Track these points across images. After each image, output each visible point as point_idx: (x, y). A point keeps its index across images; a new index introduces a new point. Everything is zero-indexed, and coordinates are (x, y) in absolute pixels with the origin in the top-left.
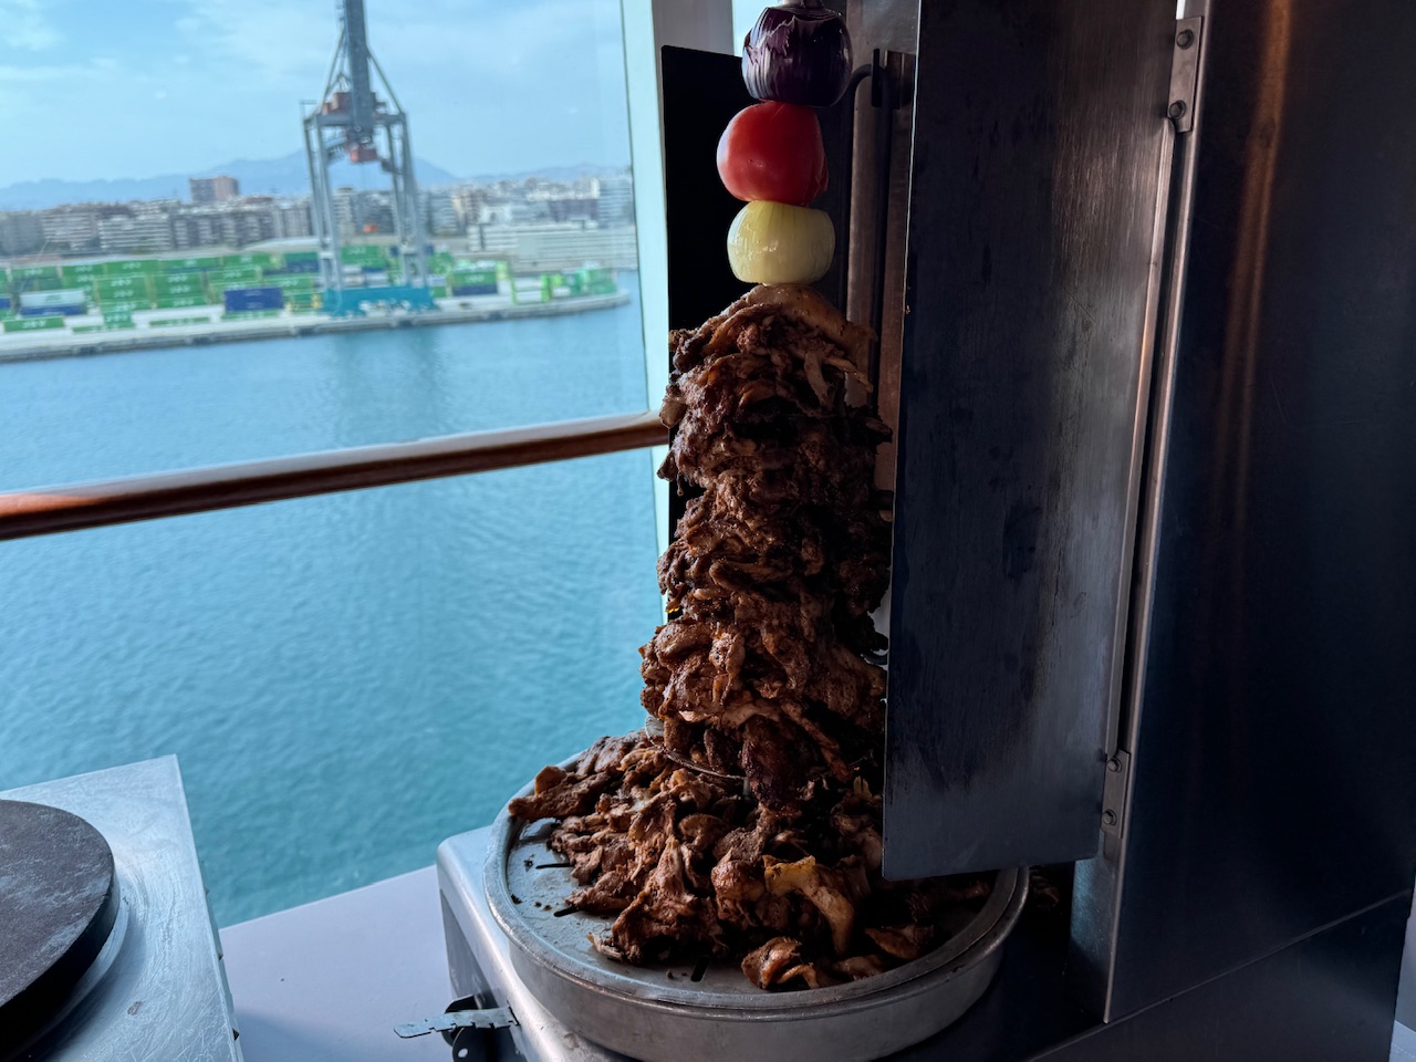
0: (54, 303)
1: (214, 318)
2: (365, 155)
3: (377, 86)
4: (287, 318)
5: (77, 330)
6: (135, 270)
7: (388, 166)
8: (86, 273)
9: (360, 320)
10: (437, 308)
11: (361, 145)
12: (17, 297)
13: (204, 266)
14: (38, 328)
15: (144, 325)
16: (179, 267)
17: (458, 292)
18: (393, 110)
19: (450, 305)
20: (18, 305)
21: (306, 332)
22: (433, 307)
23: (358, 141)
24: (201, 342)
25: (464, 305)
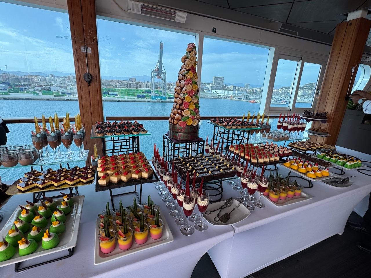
0: (113, 94)
1: (136, 98)
2: (160, 77)
3: (163, 68)
4: (146, 99)
5: (117, 98)
6: (125, 90)
7: (162, 79)
8: (118, 90)
9: (156, 101)
10: (167, 100)
11: (159, 76)
12: (109, 92)
13: (134, 91)
14: (112, 97)
15: (126, 98)
16: (130, 90)
17: (169, 98)
18: (164, 71)
19: (168, 100)
20: (109, 94)
21: (149, 102)
22: (166, 100)
23: (159, 75)
24: (134, 101)
25: (170, 100)
